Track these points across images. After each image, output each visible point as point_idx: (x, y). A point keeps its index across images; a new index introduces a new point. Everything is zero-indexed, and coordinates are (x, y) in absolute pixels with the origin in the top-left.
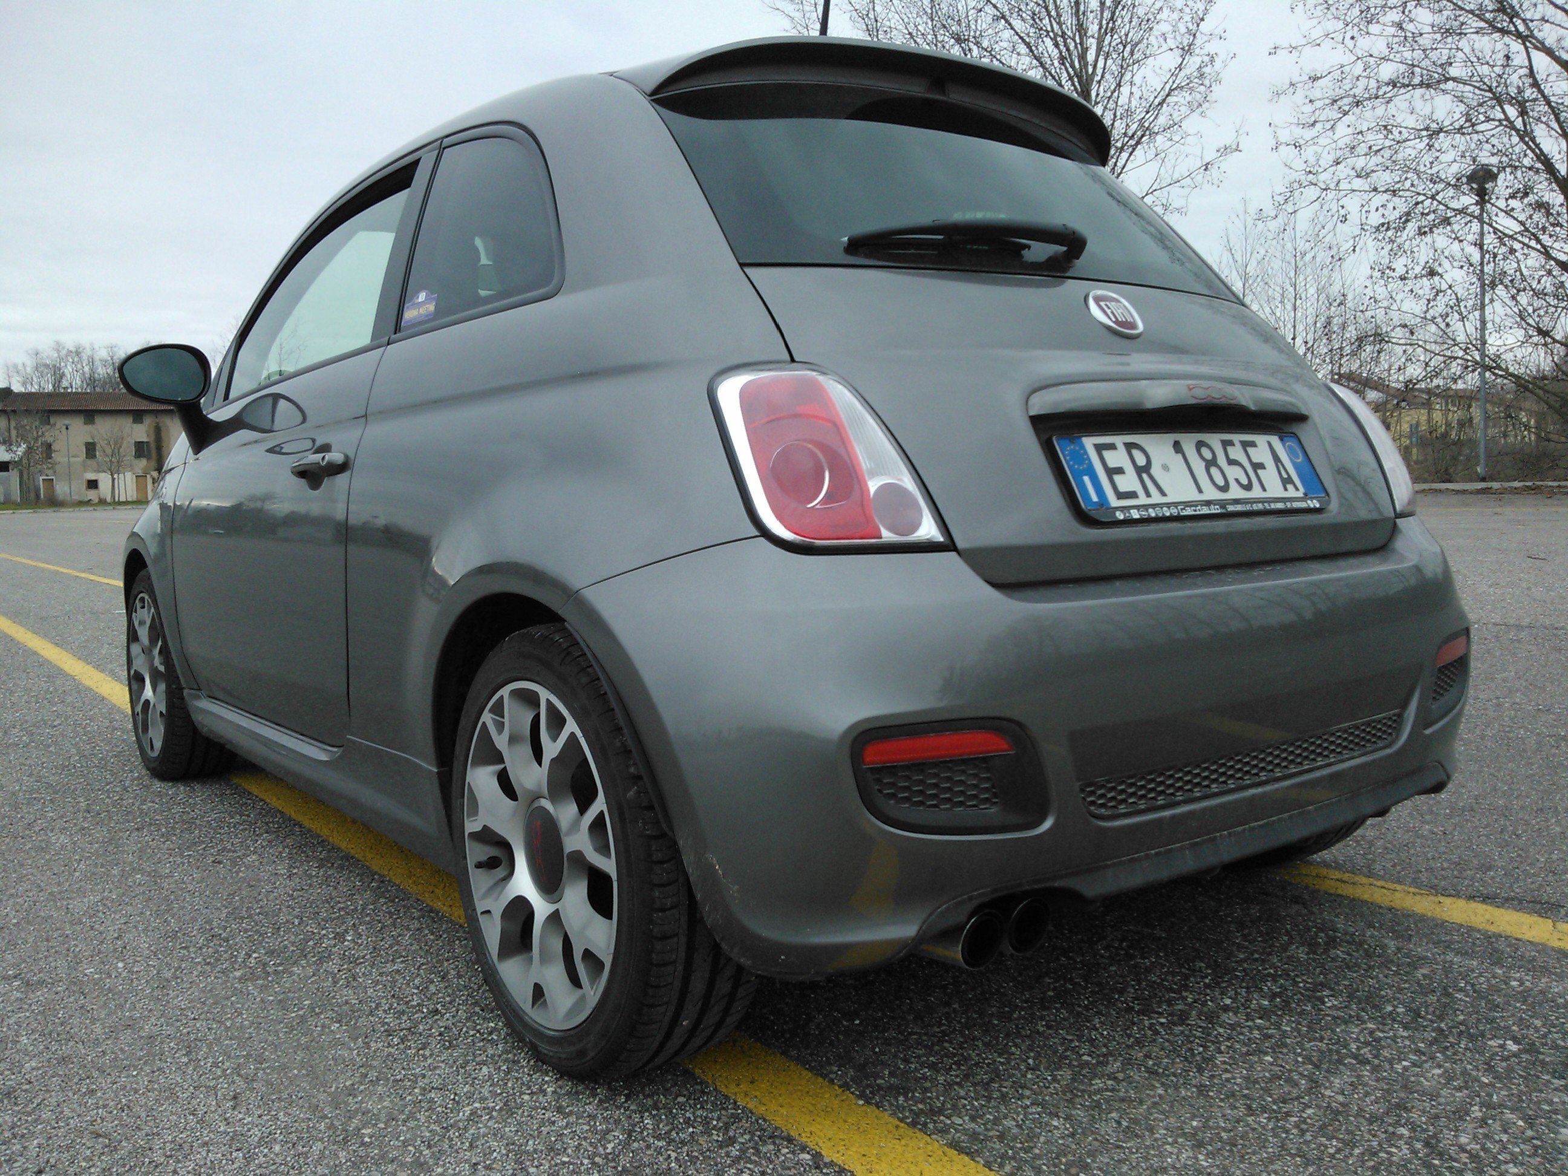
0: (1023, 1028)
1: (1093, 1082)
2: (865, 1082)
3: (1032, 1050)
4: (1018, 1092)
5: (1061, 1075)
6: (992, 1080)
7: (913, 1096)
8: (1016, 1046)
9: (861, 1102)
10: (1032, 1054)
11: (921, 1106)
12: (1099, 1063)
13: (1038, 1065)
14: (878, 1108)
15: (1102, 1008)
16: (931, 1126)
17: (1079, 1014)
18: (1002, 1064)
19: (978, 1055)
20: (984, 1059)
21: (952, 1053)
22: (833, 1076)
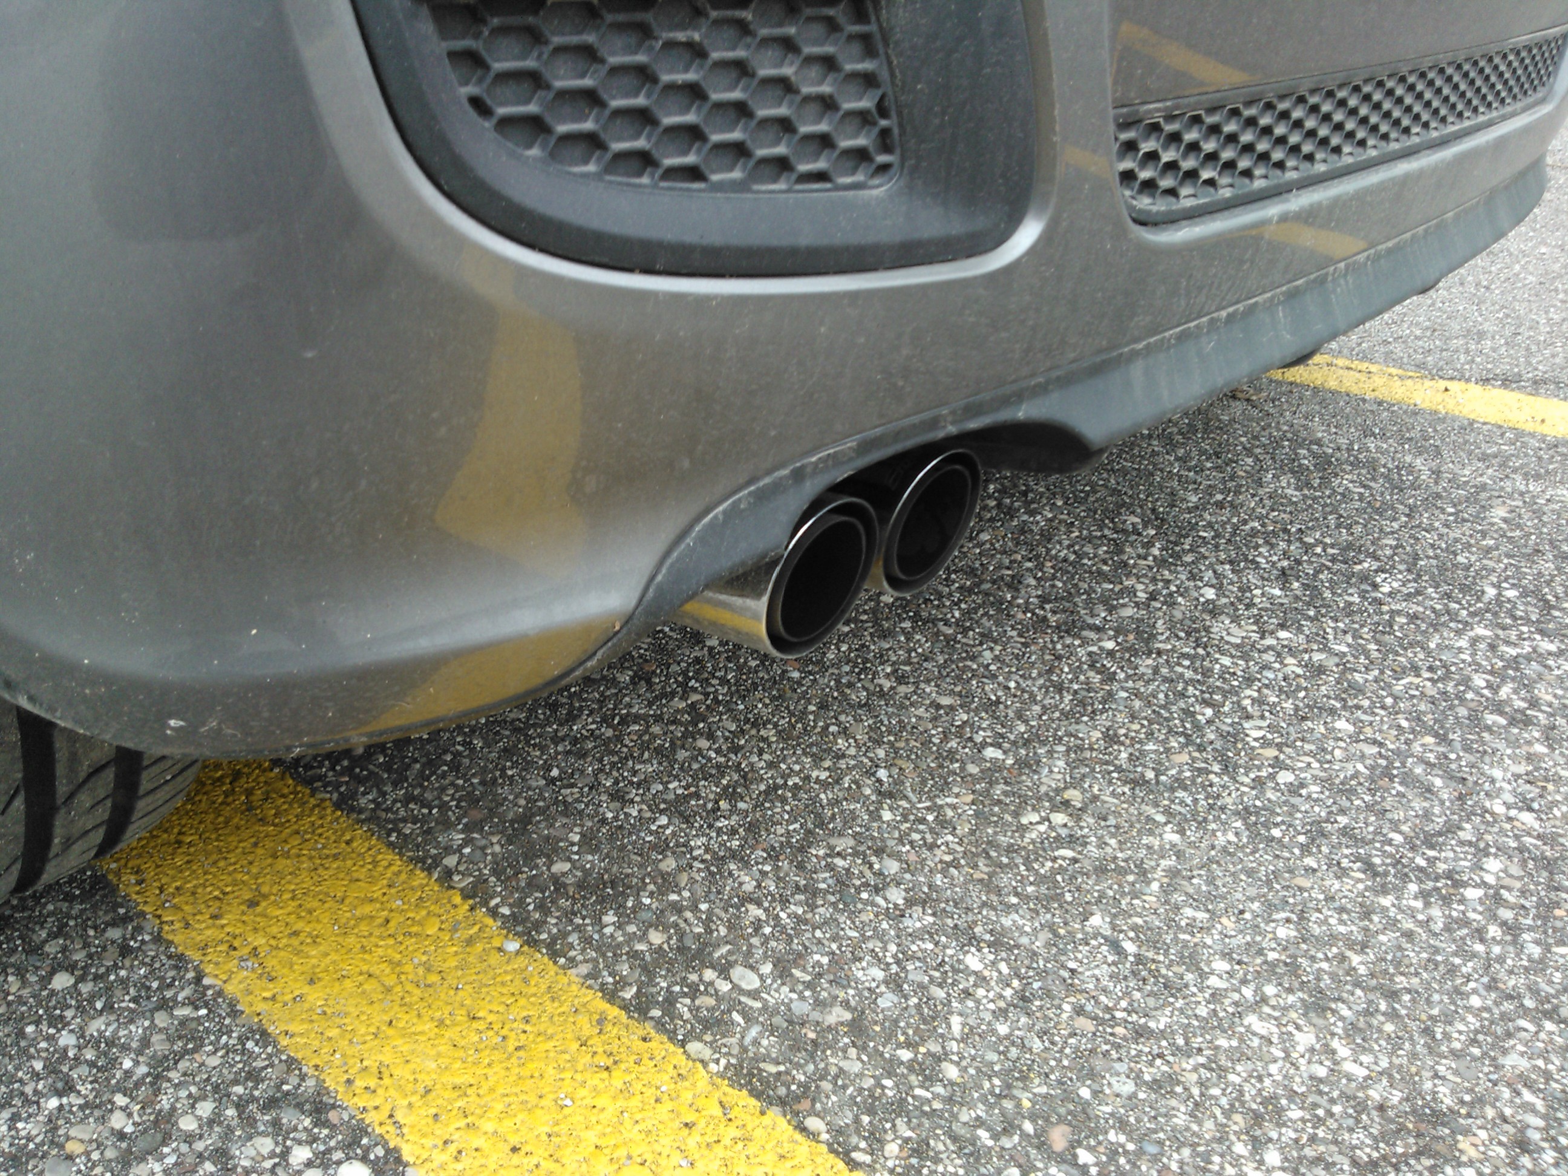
0: (850, 685)
1: (1024, 821)
2: (527, 872)
3: (879, 743)
4: (871, 867)
5: (954, 807)
6: (809, 837)
7: (638, 906)
8: (845, 732)
9: (513, 946)
10: (881, 753)
11: (656, 938)
12: (1023, 764)
13: (899, 782)
14: (554, 955)
15: (987, 623)
16: (683, 1007)
17: (950, 641)
18: (825, 785)
19: (771, 765)
20: (785, 777)
21: (718, 766)
22: (451, 861)
